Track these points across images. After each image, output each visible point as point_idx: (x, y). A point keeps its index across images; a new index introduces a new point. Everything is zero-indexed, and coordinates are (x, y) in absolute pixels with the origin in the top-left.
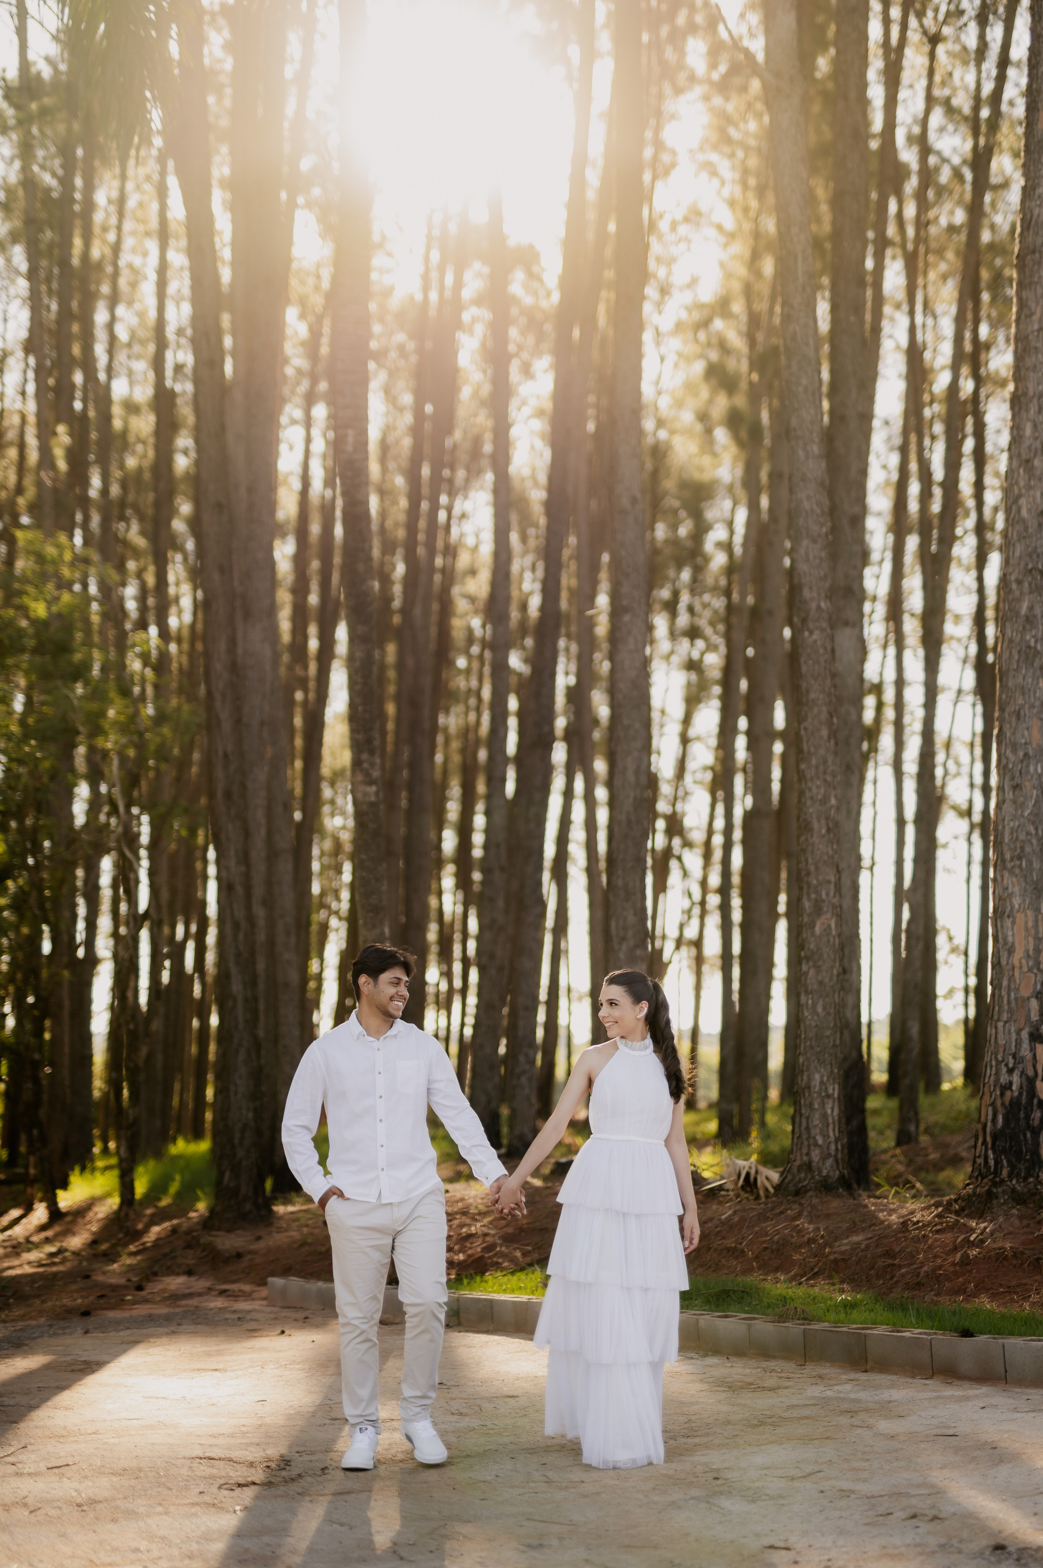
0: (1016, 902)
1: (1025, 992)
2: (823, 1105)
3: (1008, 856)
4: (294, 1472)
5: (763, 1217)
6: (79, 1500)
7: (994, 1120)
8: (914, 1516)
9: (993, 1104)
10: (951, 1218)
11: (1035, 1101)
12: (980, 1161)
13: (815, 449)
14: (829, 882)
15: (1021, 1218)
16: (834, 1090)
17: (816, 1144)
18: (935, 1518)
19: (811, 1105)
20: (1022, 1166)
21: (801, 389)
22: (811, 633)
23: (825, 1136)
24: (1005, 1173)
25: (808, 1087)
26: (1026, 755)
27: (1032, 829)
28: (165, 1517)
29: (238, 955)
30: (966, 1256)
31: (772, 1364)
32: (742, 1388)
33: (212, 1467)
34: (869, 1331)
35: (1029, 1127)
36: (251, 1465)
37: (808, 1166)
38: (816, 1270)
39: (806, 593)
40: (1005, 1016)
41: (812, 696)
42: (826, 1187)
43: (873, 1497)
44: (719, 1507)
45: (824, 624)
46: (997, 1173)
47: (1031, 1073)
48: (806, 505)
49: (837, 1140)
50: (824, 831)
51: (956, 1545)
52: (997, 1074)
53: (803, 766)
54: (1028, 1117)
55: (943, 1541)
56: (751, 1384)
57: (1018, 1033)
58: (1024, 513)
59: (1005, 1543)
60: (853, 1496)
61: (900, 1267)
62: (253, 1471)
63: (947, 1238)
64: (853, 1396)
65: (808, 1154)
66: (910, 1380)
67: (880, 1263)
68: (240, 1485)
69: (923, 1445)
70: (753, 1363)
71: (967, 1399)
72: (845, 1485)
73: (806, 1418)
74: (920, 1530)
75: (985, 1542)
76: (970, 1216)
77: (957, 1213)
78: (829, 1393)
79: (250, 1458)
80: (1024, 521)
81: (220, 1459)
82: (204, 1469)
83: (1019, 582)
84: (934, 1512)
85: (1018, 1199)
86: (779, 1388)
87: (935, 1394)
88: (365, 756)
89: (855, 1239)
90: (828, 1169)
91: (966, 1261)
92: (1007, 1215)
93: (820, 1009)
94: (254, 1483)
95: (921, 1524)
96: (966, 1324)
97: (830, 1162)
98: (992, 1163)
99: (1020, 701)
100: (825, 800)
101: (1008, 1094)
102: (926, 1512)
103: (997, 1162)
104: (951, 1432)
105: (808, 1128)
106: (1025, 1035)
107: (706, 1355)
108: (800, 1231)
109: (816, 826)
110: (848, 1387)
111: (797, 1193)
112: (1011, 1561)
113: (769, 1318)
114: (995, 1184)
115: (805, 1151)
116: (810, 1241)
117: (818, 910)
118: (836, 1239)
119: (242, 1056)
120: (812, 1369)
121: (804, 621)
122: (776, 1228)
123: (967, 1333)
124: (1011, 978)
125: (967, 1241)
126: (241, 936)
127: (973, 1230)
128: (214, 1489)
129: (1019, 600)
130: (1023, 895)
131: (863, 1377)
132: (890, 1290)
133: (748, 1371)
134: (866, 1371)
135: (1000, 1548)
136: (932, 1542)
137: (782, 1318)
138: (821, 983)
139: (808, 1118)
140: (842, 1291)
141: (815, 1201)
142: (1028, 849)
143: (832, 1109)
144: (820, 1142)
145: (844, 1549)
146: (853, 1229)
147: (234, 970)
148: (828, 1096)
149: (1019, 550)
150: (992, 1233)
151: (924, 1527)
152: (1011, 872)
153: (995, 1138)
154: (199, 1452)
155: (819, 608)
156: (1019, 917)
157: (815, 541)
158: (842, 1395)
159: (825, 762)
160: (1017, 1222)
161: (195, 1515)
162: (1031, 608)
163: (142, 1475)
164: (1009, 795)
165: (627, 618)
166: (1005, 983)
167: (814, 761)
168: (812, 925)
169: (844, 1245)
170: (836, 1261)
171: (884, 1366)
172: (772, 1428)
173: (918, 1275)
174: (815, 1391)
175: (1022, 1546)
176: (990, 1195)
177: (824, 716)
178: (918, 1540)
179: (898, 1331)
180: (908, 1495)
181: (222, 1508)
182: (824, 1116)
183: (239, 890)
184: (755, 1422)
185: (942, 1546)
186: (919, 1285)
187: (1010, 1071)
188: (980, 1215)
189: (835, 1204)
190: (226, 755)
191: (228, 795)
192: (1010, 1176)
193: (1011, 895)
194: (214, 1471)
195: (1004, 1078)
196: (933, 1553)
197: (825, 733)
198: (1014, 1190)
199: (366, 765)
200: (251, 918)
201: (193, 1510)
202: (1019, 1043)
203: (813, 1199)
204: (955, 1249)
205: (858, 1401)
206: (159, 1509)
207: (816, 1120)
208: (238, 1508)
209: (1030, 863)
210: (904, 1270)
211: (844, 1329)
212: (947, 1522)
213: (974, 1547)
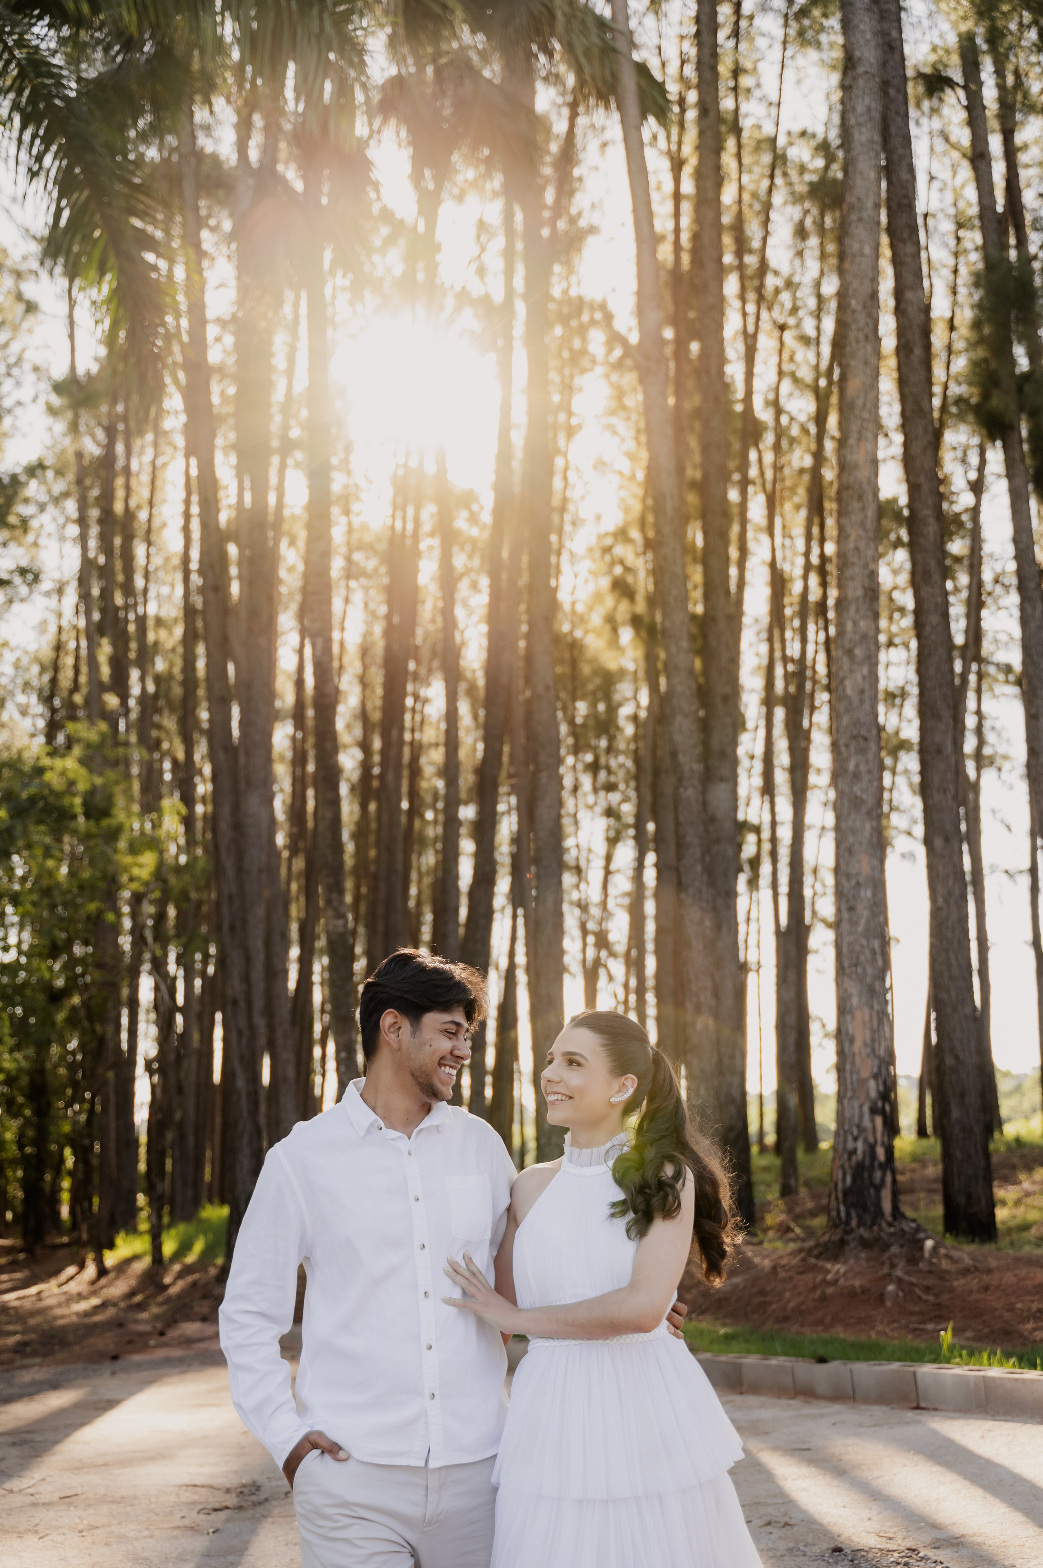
0: (855, 1001)
1: (865, 1073)
3: (846, 964)
4: (262, 1496)
6: (80, 1527)
7: (844, 1180)
8: (769, 1524)
9: (842, 1167)
10: (813, 1261)
11: (876, 1163)
12: (834, 1213)
15: (868, 1260)
18: (787, 1524)
20: (868, 1218)
22: (686, 789)
24: (854, 1223)
26: (858, 884)
27: (864, 942)
28: (150, 1540)
29: (242, 1057)
30: (823, 1293)
33: (196, 1493)
34: (743, 1360)
35: (872, 1185)
36: (228, 1491)
38: (704, 1307)
39: (681, 758)
40: (849, 1094)
41: (689, 839)
45: (697, 783)
46: (848, 1222)
47: (871, 1139)
50: (701, 947)
51: (802, 1548)
52: (845, 1142)
54: (871, 1176)
55: (791, 1545)
57: (861, 1107)
58: (849, 691)
59: (843, 1546)
61: (771, 1303)
62: (228, 1496)
63: (808, 1277)
66: (776, 1401)
67: (756, 1300)
68: (215, 1510)
71: (822, 1416)
74: (773, 1536)
75: (826, 1545)
76: (828, 1259)
77: (818, 1257)
79: (228, 1485)
80: (848, 698)
81: (203, 1486)
82: (188, 1496)
83: (847, 746)
84: (786, 1519)
85: (865, 1244)
87: (796, 1412)
88: (334, 896)
89: (736, 1280)
91: (824, 1298)
92: (857, 1258)
94: (227, 1508)
95: (774, 1531)
96: (821, 1352)
98: (843, 1215)
99: (851, 839)
101: (854, 1159)
102: (779, 1519)
103: (848, 1214)
104: (805, 1446)
106: (866, 1109)
112: (846, 1562)
114: (846, 1232)
119: (245, 1140)
121: (680, 780)
123: (822, 1360)
124: (853, 1063)
125: (824, 1281)
126: (244, 1042)
127: (828, 1272)
128: (194, 1514)
129: (847, 760)
130: (860, 994)
131: (739, 1398)
132: (763, 1323)
134: (741, 1393)
135: (838, 1550)
136: (782, 1546)
140: (724, 1325)
142: (862, 958)
146: (733, 1272)
147: (238, 1069)
149: (845, 720)
150: (845, 1273)
151: (777, 1533)
152: (850, 977)
153: (846, 1193)
154: (187, 1481)
155: (691, 770)
156: (858, 1014)
157: (686, 716)
160: (864, 1264)
161: (175, 1537)
162: (857, 766)
163: (136, 1502)
164: (846, 915)
166: (848, 1067)
170: (719, 1299)
171: (755, 1389)
173: (786, 1310)
175: (856, 1548)
176: (843, 1242)
177: (698, 855)
178: (771, 1545)
179: (766, 1360)
180: (766, 1504)
181: (198, 1531)
183: (242, 1004)
185: (790, 1550)
186: (786, 1319)
187: (855, 1139)
188: (835, 1258)
190: (230, 897)
191: (232, 928)
192: (859, 1225)
193: (850, 996)
194: (196, 1497)
195: (850, 1145)
196: (782, 1556)
197: (699, 868)
198: (861, 1238)
199: (335, 903)
200: (252, 1027)
201: (174, 1533)
202: (861, 1116)
204: (815, 1288)
206: (146, 1533)
208: (211, 1530)
209: (864, 969)
210: (774, 1306)
211: (723, 1358)
212: (796, 1528)
213: (816, 1550)
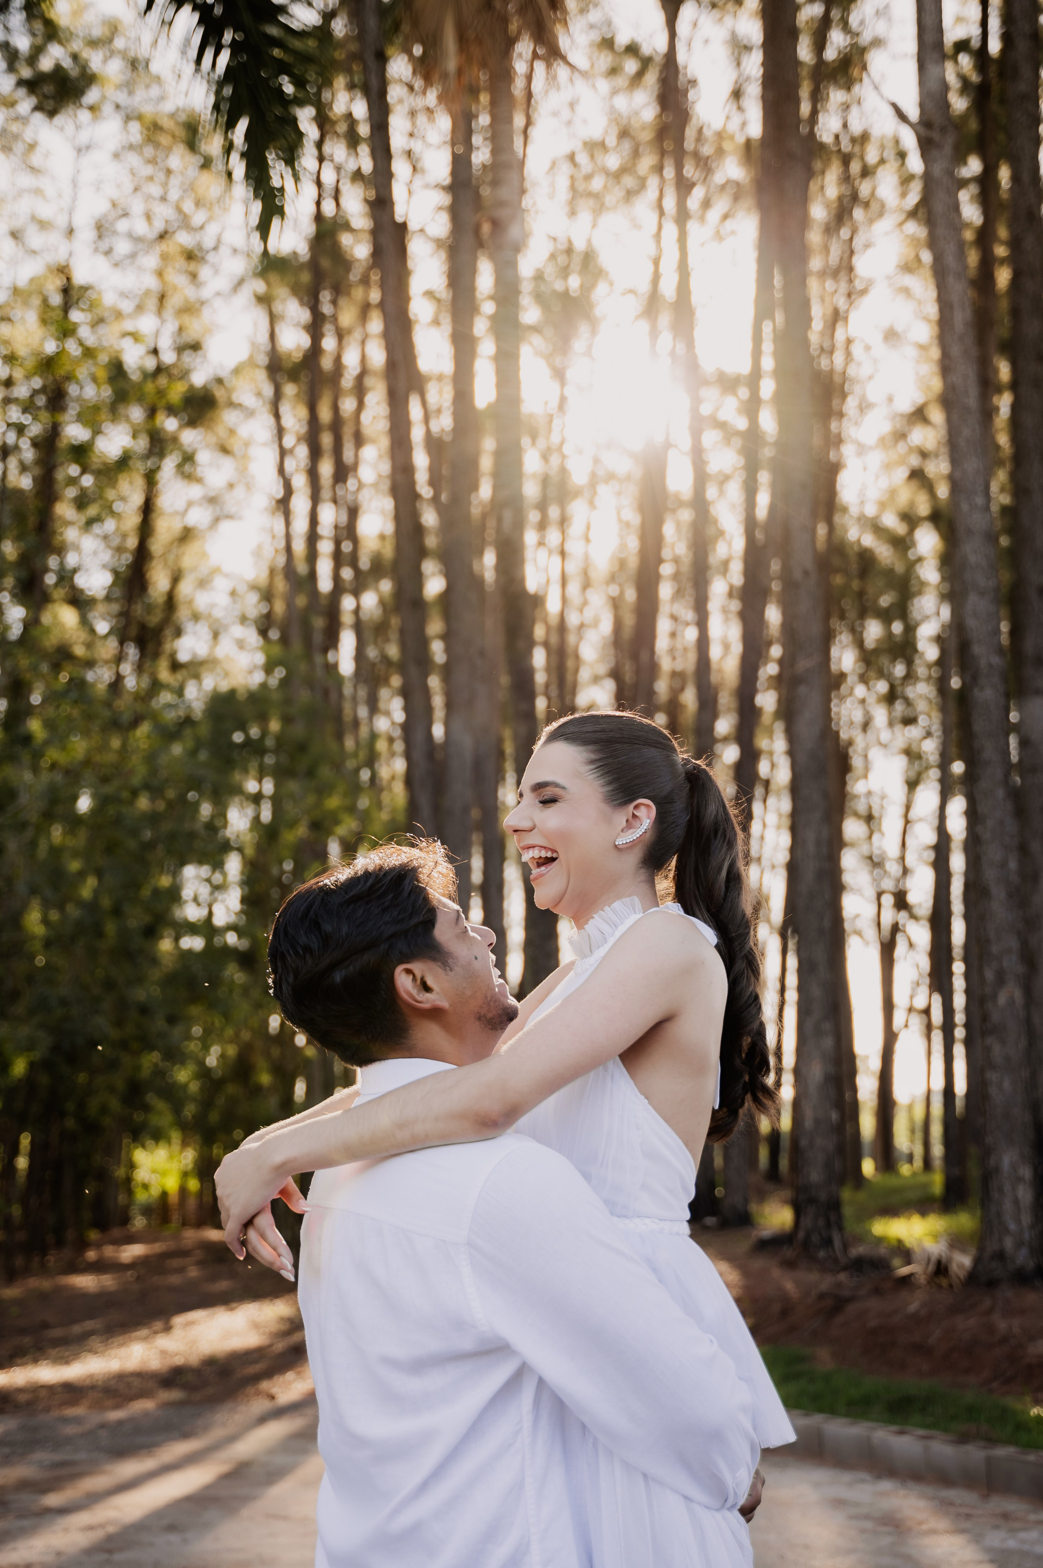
2: (1014, 1188)
5: (953, 1310)
14: (1009, 951)
16: (1026, 1172)
17: (1007, 1231)
19: (1001, 1190)
22: (983, 691)
23: (1018, 1221)
25: (997, 1169)
31: (952, 1494)
37: (1001, 1256)
38: (1008, 1374)
42: (1021, 1279)
45: (995, 681)
48: (972, 559)
49: (1031, 1226)
53: (979, 829)
65: (1000, 1242)
70: (928, 1491)
78: (1012, 1544)
90: (1023, 1258)
93: (1007, 1084)
97: (1024, 1252)
100: (1004, 864)
105: (998, 1214)
107: (879, 1478)
108: (990, 1329)
110: (1034, 1534)
111: (992, 1284)
113: (950, 1437)
115: (996, 1238)
116: (1004, 1340)
117: (1001, 979)
118: (1032, 1340)
120: (998, 1502)
122: (966, 1324)
133: (923, 1503)
137: (963, 1439)
139: (999, 1201)
140: (1036, 1402)
141: (1009, 1294)
143: (1023, 1193)
144: (1012, 1226)
148: (1020, 1179)
155: (988, 664)
158: (1026, 1547)
165: (802, 690)
167: (990, 823)
168: (994, 996)
170: (1029, 1367)
174: (995, 1539)
177: (998, 776)
182: (1016, 1201)
189: (1030, 1298)
203: (1006, 1292)
207: (1008, 1206)
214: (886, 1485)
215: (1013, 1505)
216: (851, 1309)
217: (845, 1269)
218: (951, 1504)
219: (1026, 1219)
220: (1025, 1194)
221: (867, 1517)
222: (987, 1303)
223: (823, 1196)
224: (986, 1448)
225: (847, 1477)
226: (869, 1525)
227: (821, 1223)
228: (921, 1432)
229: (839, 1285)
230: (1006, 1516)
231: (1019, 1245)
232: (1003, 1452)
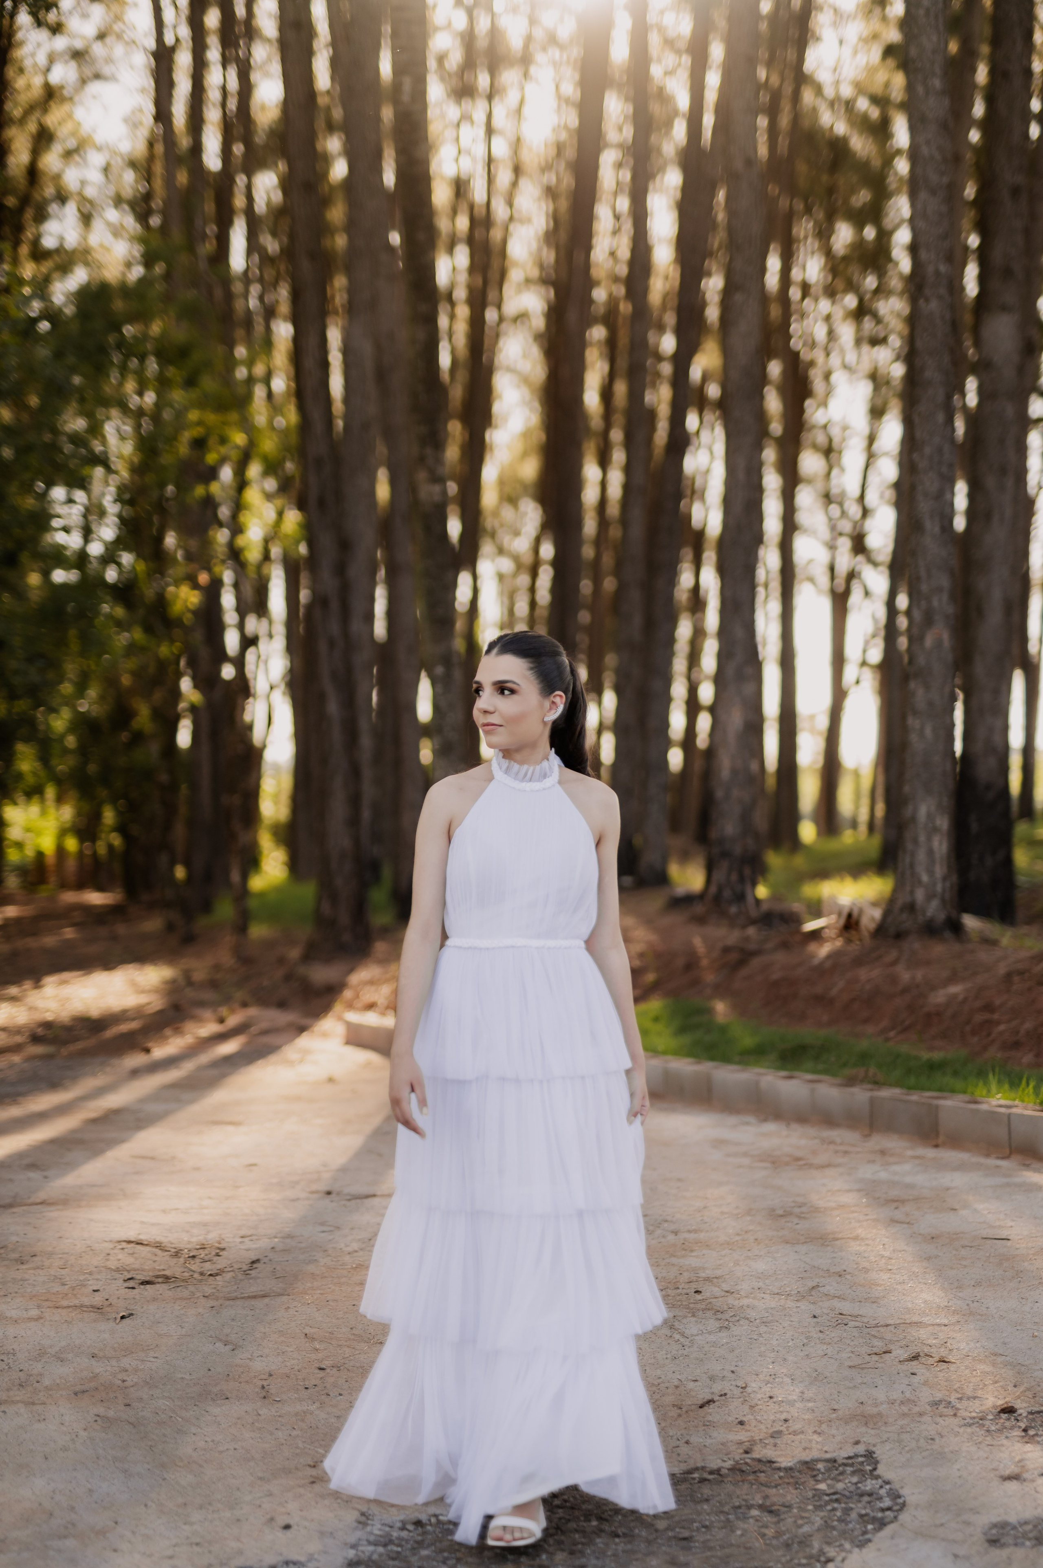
2: (929, 839)
4: (219, 1265)
5: (859, 961)
8: (916, 1357)
13: (937, 83)
14: (940, 589)
16: (943, 823)
17: (920, 882)
18: (941, 1361)
19: (915, 841)
21: (922, 12)
22: (927, 300)
23: (931, 873)
25: (913, 819)
31: (834, 1133)
32: (787, 1164)
34: (942, 1102)
36: (177, 1252)
37: (911, 907)
38: (907, 1023)
42: (930, 930)
43: (876, 1326)
44: (683, 1335)
45: (943, 291)
49: (945, 879)
50: (937, 529)
51: (952, 1405)
53: (915, 456)
55: (938, 1397)
56: (798, 1159)
59: (1016, 1405)
60: (851, 1324)
61: (998, 1023)
62: (173, 1261)
64: (908, 1180)
65: (912, 892)
66: (982, 1160)
67: (978, 1018)
68: (145, 1282)
69: (963, 1252)
70: (812, 1131)
72: (846, 1307)
73: (841, 1207)
74: (913, 1381)
75: (993, 1401)
78: (883, 1175)
79: (182, 1244)
84: (943, 1352)
86: (829, 1166)
87: (1005, 1180)
88: (429, 451)
89: (955, 989)
90: (934, 910)
93: (928, 732)
94: (167, 1279)
95: (920, 1370)
97: (935, 904)
102: (934, 1351)
104: (1004, 1234)
105: (912, 866)
107: (765, 1120)
108: (893, 980)
109: (928, 524)
110: (907, 1167)
111: (899, 936)
112: (1014, 1434)
113: (838, 1080)
115: (908, 888)
116: (905, 990)
117: (928, 620)
118: (933, 988)
120: (879, 1141)
122: (869, 975)
128: (113, 1286)
131: (930, 1153)
132: (985, 1048)
133: (803, 1142)
134: (936, 1146)
135: (1010, 1409)
136: (926, 1396)
137: (851, 1082)
138: (931, 704)
139: (913, 855)
140: (931, 1048)
141: (917, 945)
143: (941, 844)
144: (925, 878)
145: (810, 1405)
146: (953, 979)
148: (935, 830)
157: (933, 192)
158: (896, 1178)
159: (940, 450)
163: (48, 1263)
167: (928, 450)
169: (939, 997)
170: (929, 1015)
171: (955, 1141)
172: (796, 1220)
173: (1018, 1032)
174: (867, 1172)
175: (1036, 1410)
178: (908, 1394)
179: (976, 1102)
180: (919, 1325)
181: (103, 1314)
182: (930, 852)
184: (781, 1212)
185: (936, 1404)
186: (1016, 1045)
189: (938, 949)
194: (131, 1261)
196: (921, 1414)
203: (914, 944)
205: (911, 1186)
207: (921, 856)
208: (122, 1314)
210: (1002, 1027)
211: (915, 1097)
212: (952, 1367)
213: (976, 1408)
214: (771, 1127)
215: (892, 1143)
216: (756, 963)
217: (753, 922)
218: (832, 1142)
219: (939, 871)
220: (941, 845)
221: (745, 1154)
222: (893, 954)
223: (738, 850)
224: (871, 1090)
225: (732, 1120)
226: (746, 1161)
227: (734, 877)
228: (809, 1077)
229: (747, 939)
230: (883, 1152)
231: (930, 897)
232: (886, 1093)
